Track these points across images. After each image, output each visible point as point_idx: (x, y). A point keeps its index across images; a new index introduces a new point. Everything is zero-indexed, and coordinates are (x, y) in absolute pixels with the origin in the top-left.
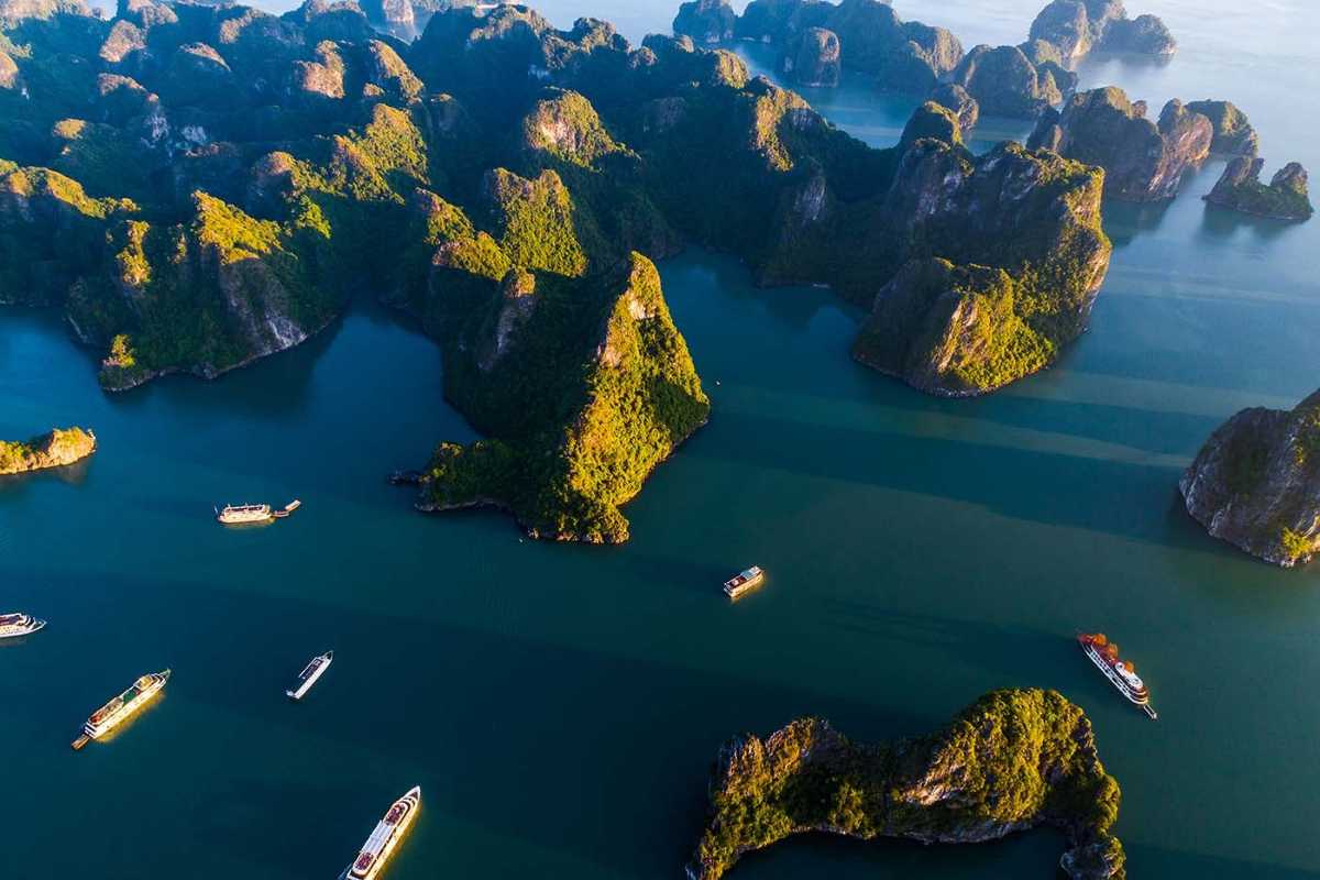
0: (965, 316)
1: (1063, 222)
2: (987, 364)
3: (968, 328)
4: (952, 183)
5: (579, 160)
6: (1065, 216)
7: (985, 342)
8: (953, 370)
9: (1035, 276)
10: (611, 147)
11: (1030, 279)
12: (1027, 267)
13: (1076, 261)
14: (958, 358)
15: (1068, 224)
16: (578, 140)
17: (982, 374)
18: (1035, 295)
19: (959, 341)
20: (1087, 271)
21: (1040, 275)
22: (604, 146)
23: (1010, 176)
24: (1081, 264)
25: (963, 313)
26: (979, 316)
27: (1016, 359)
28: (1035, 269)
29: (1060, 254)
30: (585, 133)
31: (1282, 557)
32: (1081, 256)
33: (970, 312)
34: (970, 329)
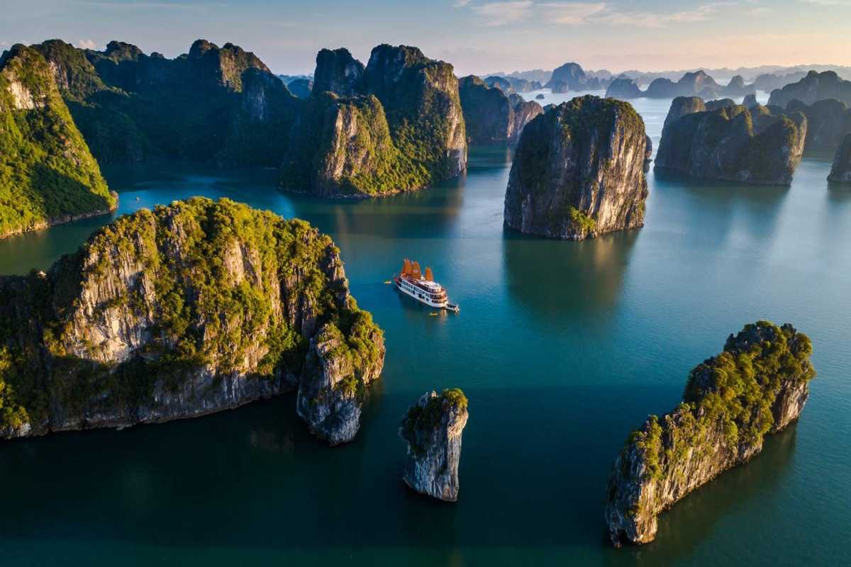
0: (346, 125)
1: (424, 86)
2: (375, 174)
3: (351, 138)
4: (351, 75)
5: (73, 96)
6: (425, 81)
7: (368, 153)
8: (347, 178)
9: (412, 129)
10: (102, 87)
11: (410, 132)
12: (406, 123)
13: (438, 116)
14: (348, 167)
15: (427, 87)
16: (70, 79)
17: (371, 181)
18: (414, 143)
19: (347, 150)
20: (447, 124)
21: (416, 128)
22: (94, 84)
23: (387, 62)
24: (442, 118)
25: (344, 122)
26: (359, 128)
27: (400, 177)
28: (412, 124)
29: (427, 112)
30: (76, 72)
31: (574, 232)
32: (440, 112)
33: (349, 122)
34: (354, 138)
